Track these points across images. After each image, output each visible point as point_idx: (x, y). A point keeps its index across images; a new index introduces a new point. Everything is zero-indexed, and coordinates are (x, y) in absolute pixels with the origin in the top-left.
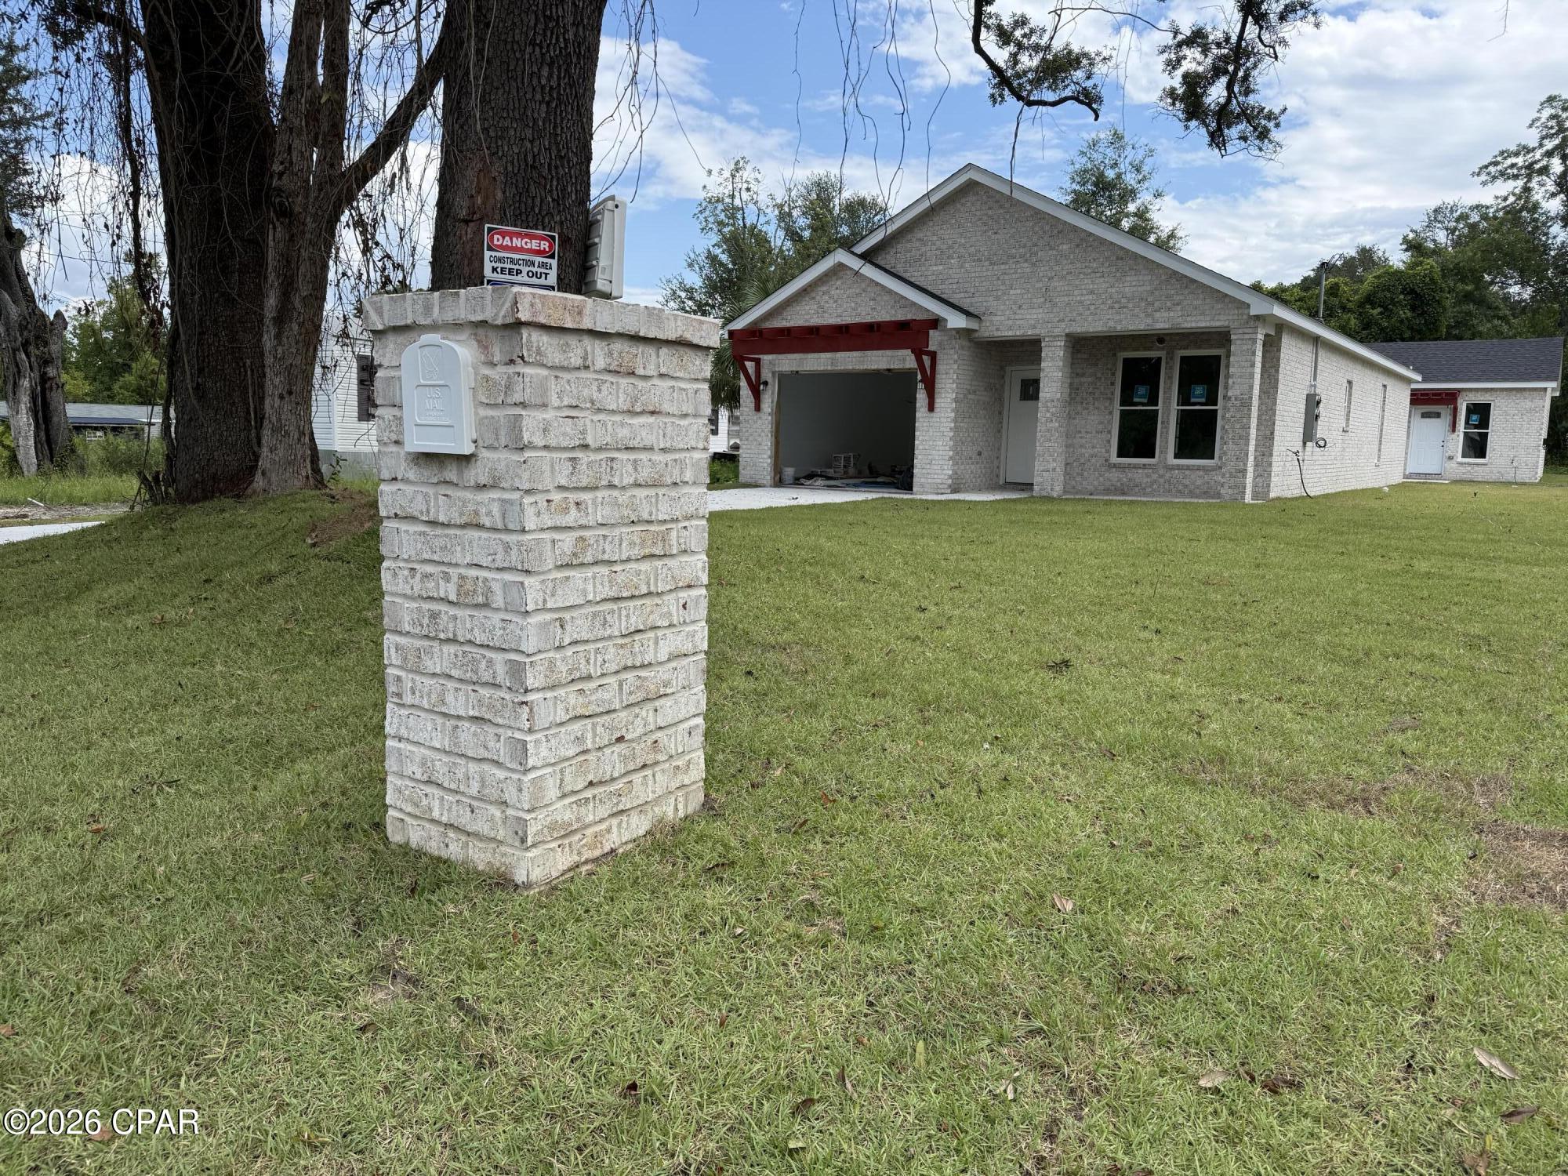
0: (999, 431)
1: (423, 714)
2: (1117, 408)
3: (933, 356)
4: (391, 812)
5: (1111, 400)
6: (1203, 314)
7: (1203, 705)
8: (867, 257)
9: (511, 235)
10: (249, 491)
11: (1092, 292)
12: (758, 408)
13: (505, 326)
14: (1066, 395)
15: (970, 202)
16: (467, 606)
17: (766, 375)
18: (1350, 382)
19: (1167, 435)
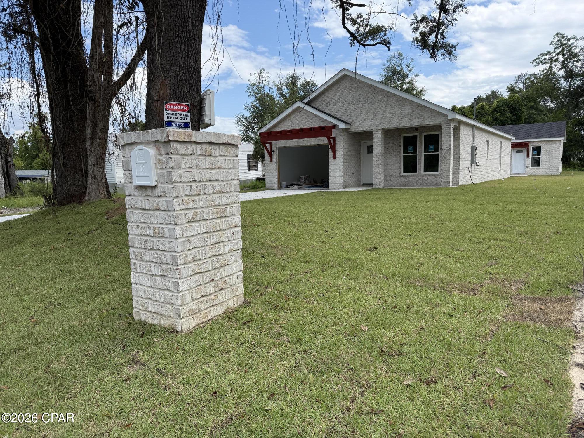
0: (360, 165)
1: (144, 275)
2: (402, 155)
3: (334, 139)
4: (135, 309)
5: (400, 152)
6: (431, 119)
7: (422, 260)
8: (308, 104)
9: (173, 105)
10: (84, 200)
11: (390, 113)
12: (271, 161)
13: (165, 142)
14: (383, 151)
15: (345, 82)
16: (157, 237)
17: (274, 148)
18: (487, 141)
19: (421, 164)
